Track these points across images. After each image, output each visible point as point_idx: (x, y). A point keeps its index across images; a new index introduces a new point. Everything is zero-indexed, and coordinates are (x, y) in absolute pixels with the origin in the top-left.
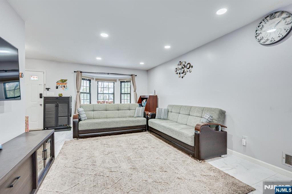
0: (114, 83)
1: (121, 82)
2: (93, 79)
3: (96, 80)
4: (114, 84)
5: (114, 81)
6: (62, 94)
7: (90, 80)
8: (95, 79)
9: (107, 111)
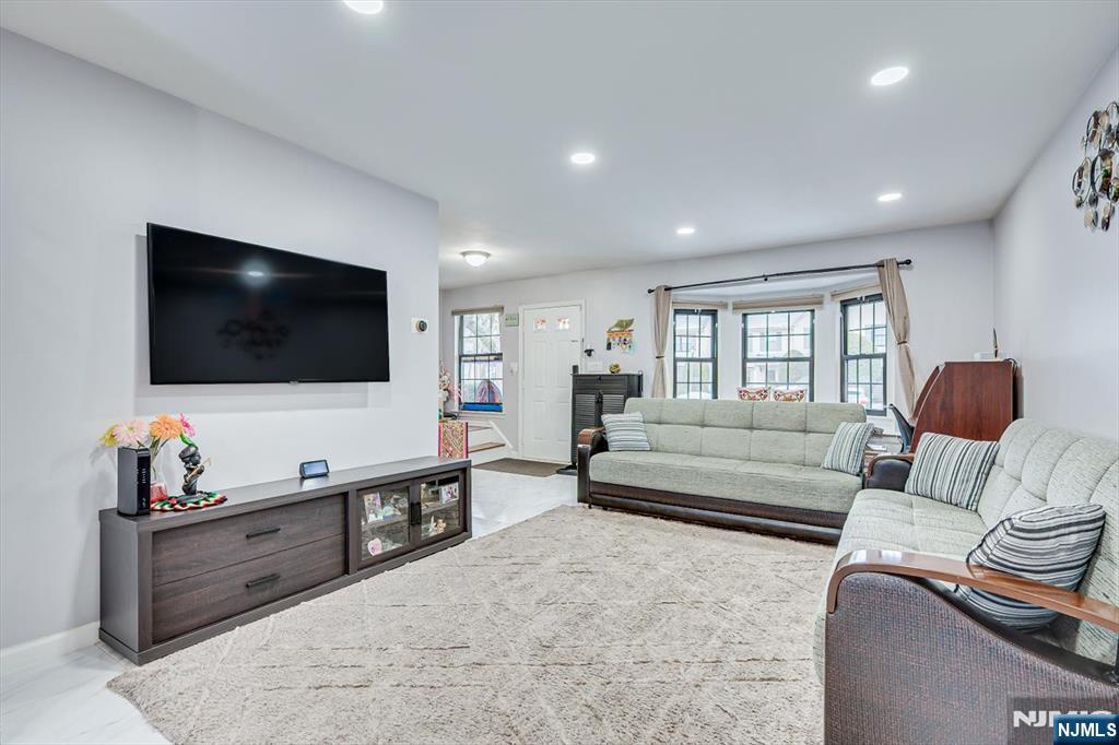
0: (813, 311)
1: (845, 305)
2: (725, 306)
3: (734, 309)
4: (813, 317)
5: (812, 303)
6: (617, 366)
7: (713, 313)
8: (730, 307)
9: (706, 429)
